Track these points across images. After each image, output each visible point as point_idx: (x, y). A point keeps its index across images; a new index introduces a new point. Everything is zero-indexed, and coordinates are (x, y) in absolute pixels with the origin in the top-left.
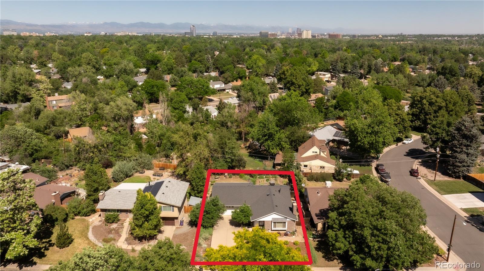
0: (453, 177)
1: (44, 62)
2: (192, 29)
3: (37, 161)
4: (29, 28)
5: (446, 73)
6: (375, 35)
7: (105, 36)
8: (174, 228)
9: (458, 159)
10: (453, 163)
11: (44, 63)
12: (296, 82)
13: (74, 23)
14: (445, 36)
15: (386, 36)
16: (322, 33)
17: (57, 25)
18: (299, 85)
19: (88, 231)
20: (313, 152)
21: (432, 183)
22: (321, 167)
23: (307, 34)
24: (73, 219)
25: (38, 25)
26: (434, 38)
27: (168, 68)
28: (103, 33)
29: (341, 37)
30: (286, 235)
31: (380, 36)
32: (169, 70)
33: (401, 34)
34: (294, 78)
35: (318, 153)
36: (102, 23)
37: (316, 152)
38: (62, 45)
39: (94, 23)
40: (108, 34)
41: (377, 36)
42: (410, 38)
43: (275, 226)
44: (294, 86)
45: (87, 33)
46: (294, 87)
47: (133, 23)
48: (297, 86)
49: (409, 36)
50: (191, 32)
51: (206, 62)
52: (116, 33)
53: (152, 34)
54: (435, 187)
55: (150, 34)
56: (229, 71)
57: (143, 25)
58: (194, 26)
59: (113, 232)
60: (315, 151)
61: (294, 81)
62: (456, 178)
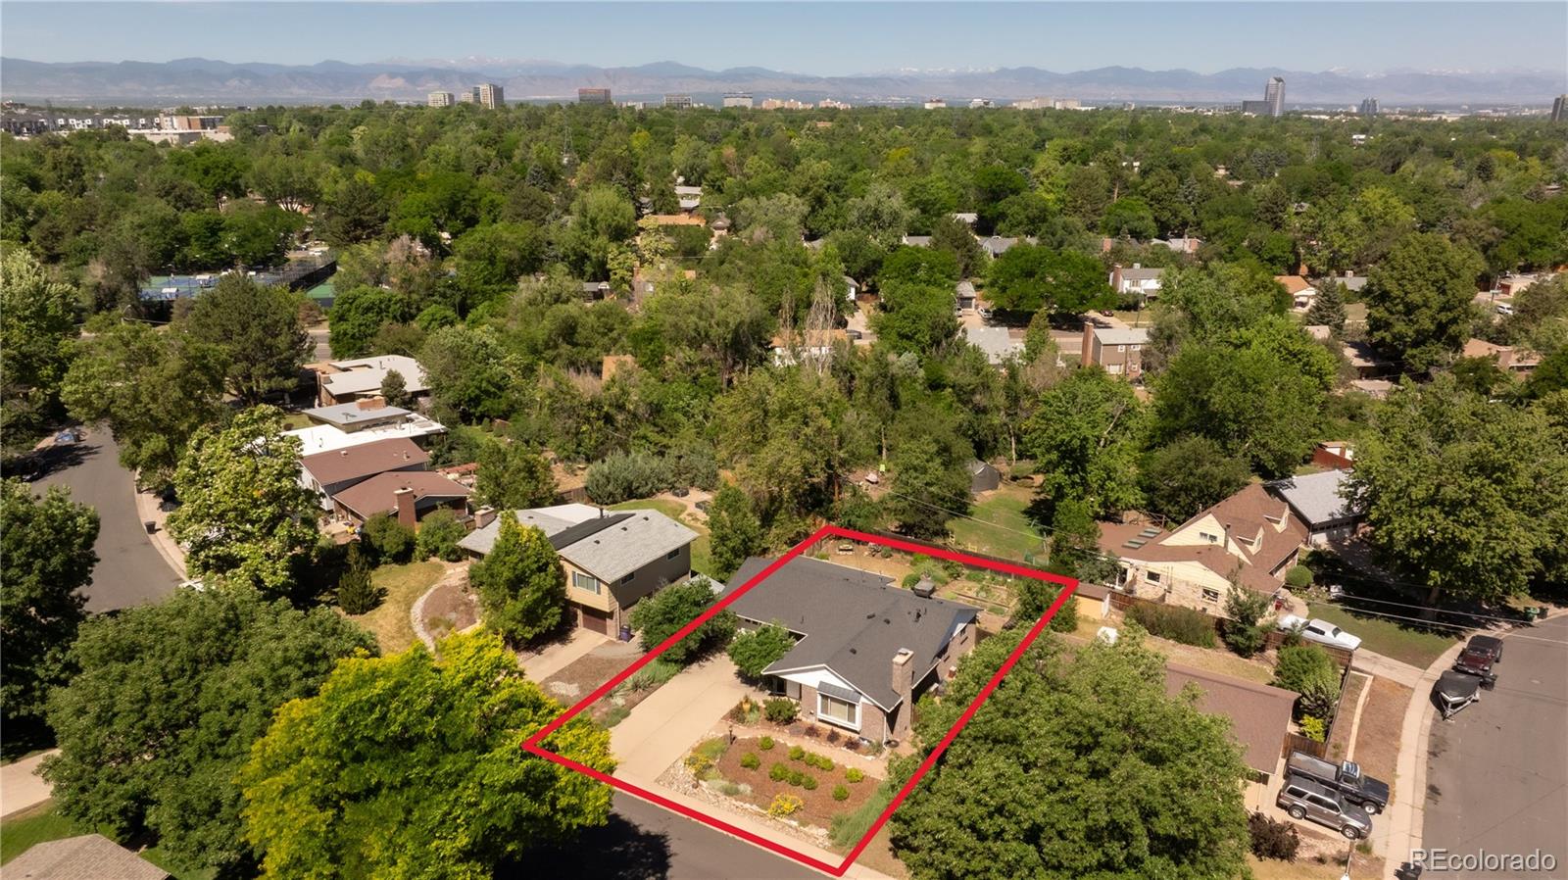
1: (718, 179)
2: (1272, 91)
3: (486, 420)
4: (797, 87)
7: (984, 110)
8: (603, 639)
11: (718, 183)
13: (915, 70)
17: (867, 79)
19: (422, 594)
20: (1203, 535)
22: (1207, 592)
24: (423, 560)
25: (820, 79)
27: (1027, 217)
28: (977, 102)
30: (852, 745)
32: (1032, 221)
35: (1220, 542)
36: (993, 70)
37: (1213, 538)
38: (816, 136)
39: (971, 70)
40: (992, 105)
43: (825, 710)
45: (932, 101)
47: (1086, 69)
50: (1265, 102)
51: (1181, 203)
52: (1016, 101)
53: (1130, 105)
55: (1121, 104)
56: (1221, 238)
57: (1119, 75)
58: (1279, 80)
59: (462, 608)
60: (1209, 533)
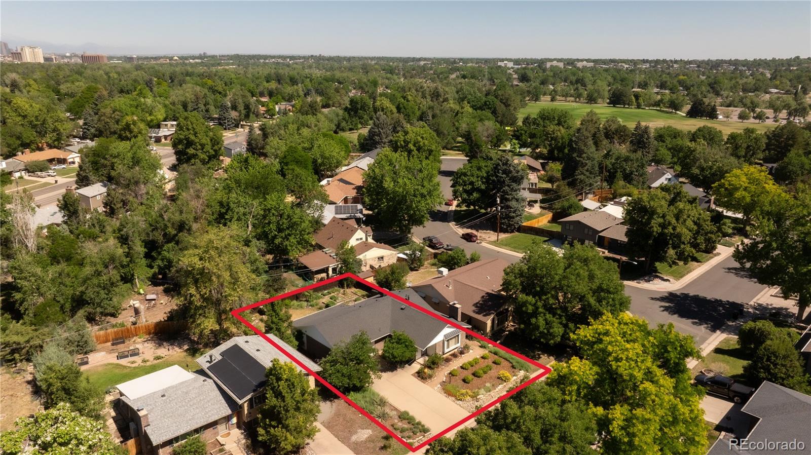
0: (508, 232)
5: (358, 109)
6: (165, 57)
9: (511, 208)
10: (506, 215)
12: (197, 140)
14: (274, 57)
15: (186, 58)
16: (61, 52)
18: (201, 145)
20: (357, 239)
21: (496, 243)
22: (379, 258)
23: (34, 54)
26: (258, 59)
29: (106, 61)
30: (462, 352)
31: (176, 58)
33: (204, 53)
34: (190, 133)
35: (364, 239)
37: (361, 239)
41: (171, 59)
42: (225, 60)
43: (448, 347)
44: (193, 146)
46: (194, 149)
48: (199, 147)
49: (223, 58)
54: (506, 247)
61: (192, 137)
62: (511, 233)
